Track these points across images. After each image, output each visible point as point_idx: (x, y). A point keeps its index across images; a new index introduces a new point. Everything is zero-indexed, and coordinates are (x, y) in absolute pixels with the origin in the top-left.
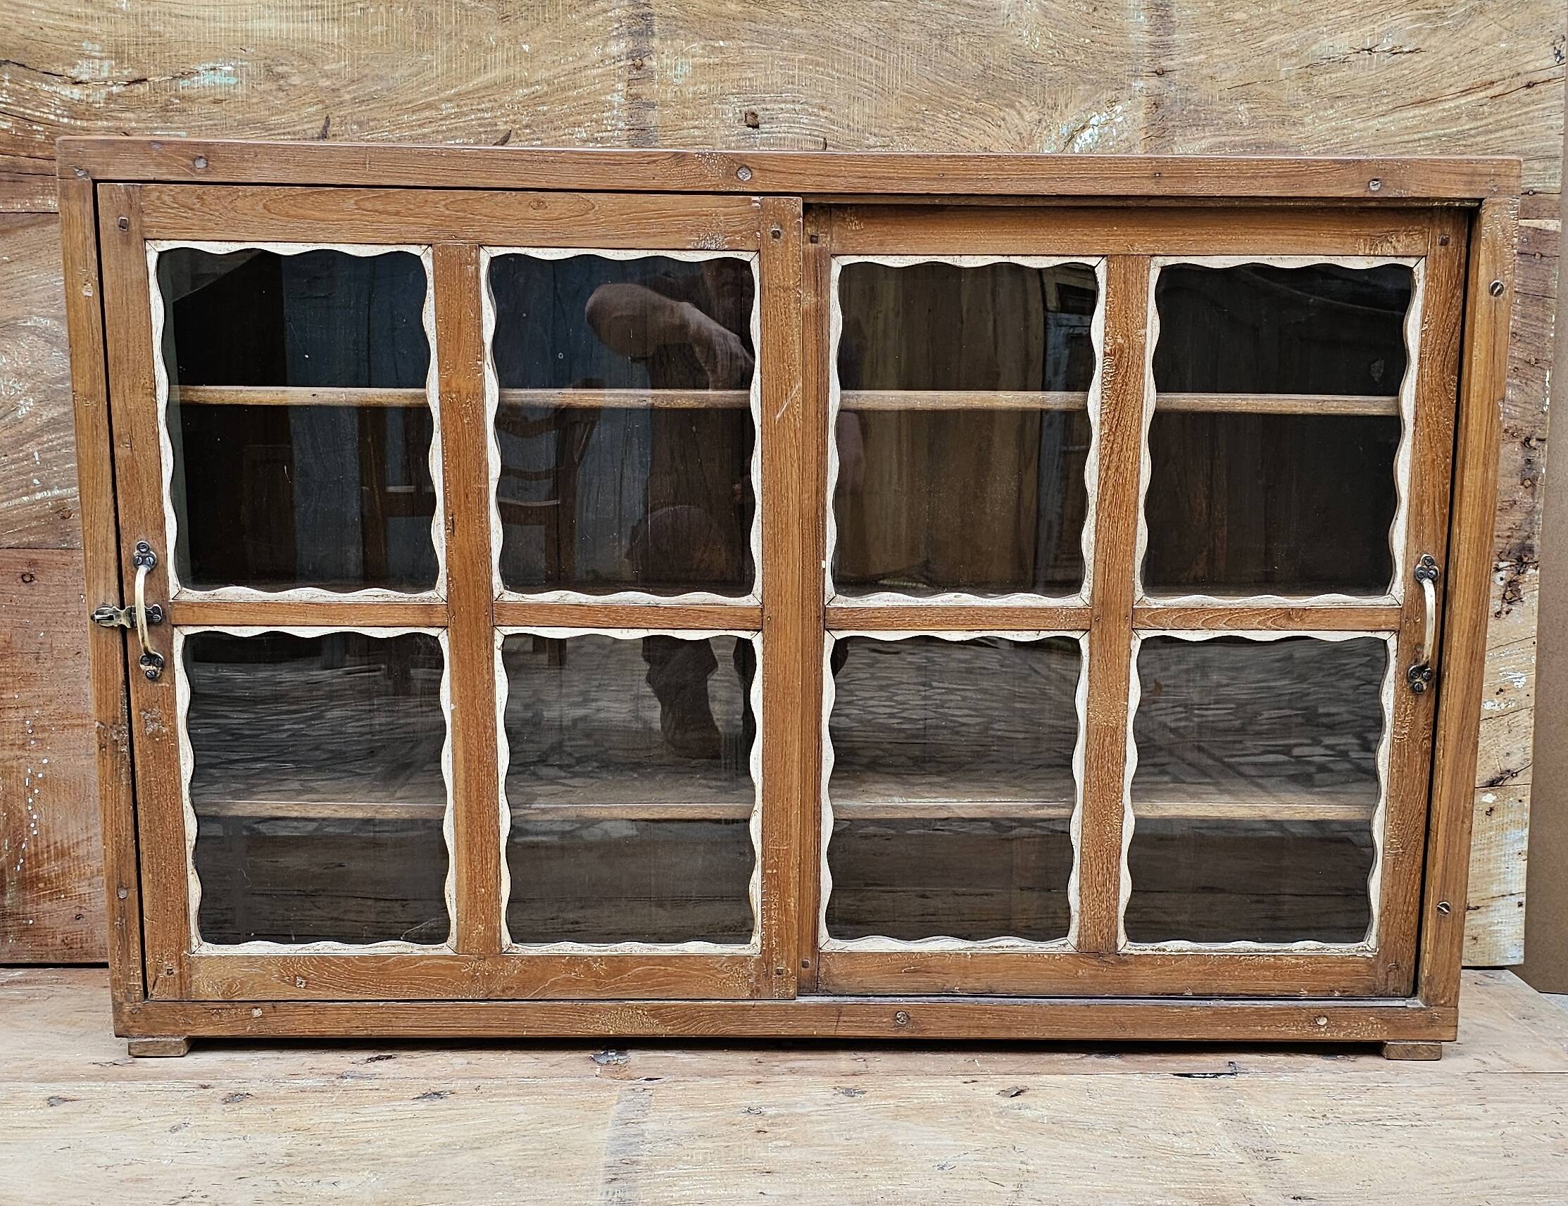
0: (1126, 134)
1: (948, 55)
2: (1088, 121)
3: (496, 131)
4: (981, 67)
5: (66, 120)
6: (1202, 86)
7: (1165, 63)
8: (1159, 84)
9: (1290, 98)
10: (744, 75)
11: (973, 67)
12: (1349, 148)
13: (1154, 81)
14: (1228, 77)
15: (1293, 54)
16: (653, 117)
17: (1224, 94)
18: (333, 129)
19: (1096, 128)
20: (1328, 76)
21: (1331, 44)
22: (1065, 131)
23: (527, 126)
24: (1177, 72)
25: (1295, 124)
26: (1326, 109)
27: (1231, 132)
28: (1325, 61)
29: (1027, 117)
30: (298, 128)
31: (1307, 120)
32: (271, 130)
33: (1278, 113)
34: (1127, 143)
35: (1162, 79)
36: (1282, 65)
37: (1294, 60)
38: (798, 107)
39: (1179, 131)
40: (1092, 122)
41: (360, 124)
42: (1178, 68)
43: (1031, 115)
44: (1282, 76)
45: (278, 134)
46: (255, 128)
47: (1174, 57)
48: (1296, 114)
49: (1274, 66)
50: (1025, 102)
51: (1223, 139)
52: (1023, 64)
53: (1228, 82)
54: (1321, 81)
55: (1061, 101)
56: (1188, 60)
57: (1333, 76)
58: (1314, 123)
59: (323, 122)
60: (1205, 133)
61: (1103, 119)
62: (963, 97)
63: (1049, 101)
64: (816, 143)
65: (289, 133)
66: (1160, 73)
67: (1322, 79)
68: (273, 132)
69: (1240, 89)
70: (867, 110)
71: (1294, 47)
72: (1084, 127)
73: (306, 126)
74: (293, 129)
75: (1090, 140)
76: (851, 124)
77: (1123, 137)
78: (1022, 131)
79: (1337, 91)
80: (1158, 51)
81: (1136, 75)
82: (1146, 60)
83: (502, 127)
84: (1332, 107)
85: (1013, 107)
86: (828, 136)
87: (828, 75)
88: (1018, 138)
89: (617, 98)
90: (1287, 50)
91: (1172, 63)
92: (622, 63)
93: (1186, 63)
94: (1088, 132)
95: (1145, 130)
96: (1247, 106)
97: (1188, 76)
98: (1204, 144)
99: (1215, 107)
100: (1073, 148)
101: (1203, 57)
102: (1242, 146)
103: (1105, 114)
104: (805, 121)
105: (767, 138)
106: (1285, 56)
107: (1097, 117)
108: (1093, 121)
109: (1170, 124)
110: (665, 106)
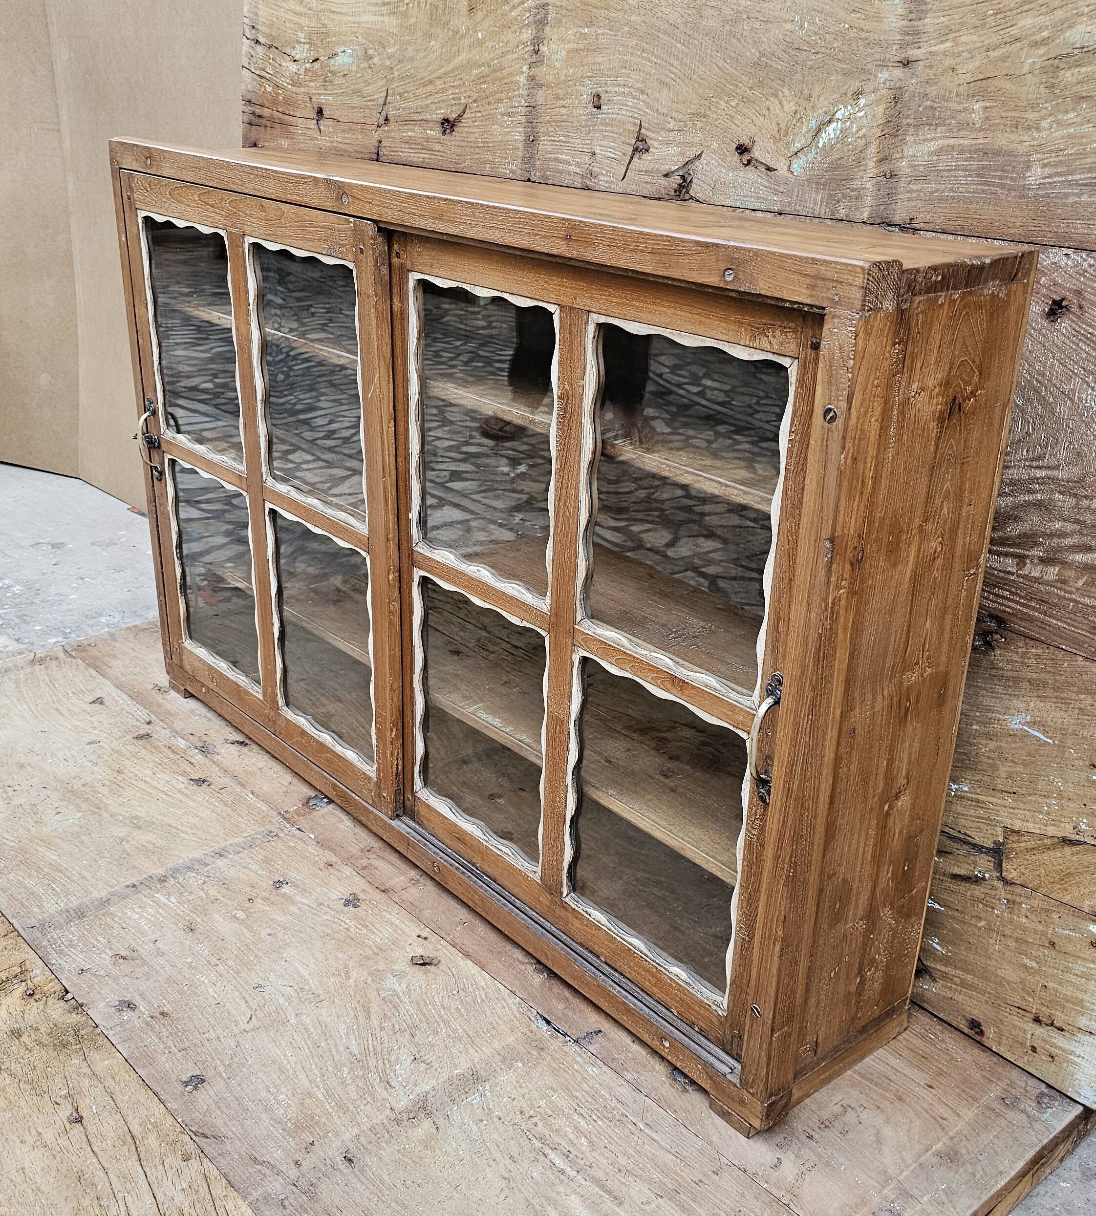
0: (864, 130)
1: (734, 41)
2: (834, 115)
3: (461, 104)
4: (758, 54)
5: (290, 87)
6: (942, 79)
7: (913, 53)
8: (902, 75)
9: (1030, 96)
10: (596, 60)
11: (752, 54)
12: (1083, 161)
13: (898, 72)
14: (969, 69)
15: (1044, 42)
16: (541, 96)
17: (961, 89)
19: (840, 123)
20: (1077, 69)
21: (1089, 29)
22: (813, 124)
23: (475, 101)
24: (921, 63)
25: (1029, 128)
26: (1066, 112)
27: (963, 133)
28: (1076, 51)
29: (786, 108)
31: (1044, 124)
33: (1014, 114)
34: (864, 141)
35: (906, 70)
36: (1028, 56)
37: (1042, 50)
38: (627, 90)
39: (911, 130)
40: (837, 116)
41: (401, 95)
42: (923, 58)
43: (790, 107)
44: (1026, 69)
47: (921, 44)
48: (1032, 116)
49: (1019, 57)
50: (787, 92)
51: (951, 142)
52: (790, 51)
53: (968, 75)
54: (1068, 76)
55: (815, 94)
56: (934, 49)
57: (1083, 70)
58: (1051, 127)
59: (386, 93)
60: (935, 133)
61: (847, 113)
62: (740, 85)
63: (806, 92)
64: (635, 124)
66: (906, 63)
67: (1068, 74)
69: (978, 83)
70: (671, 95)
71: (1045, 34)
72: (830, 122)
75: (832, 136)
76: (659, 108)
77: (861, 133)
78: (780, 122)
79: (1084, 90)
80: (907, 38)
81: (883, 65)
82: (895, 47)
83: (463, 101)
84: (1073, 110)
85: (776, 96)
86: (643, 118)
87: (649, 60)
88: (776, 129)
89: (522, 79)
90: (1038, 38)
91: (918, 52)
92: (528, 49)
93: (931, 52)
94: (833, 125)
95: (881, 127)
96: (982, 104)
97: (931, 67)
98: (933, 146)
99: (951, 104)
100: (818, 142)
101: (949, 44)
102: (970, 152)
103: (849, 107)
104: (630, 104)
105: (605, 119)
106: (1036, 44)
107: (842, 111)
108: (839, 115)
109: (905, 122)
110: (548, 86)
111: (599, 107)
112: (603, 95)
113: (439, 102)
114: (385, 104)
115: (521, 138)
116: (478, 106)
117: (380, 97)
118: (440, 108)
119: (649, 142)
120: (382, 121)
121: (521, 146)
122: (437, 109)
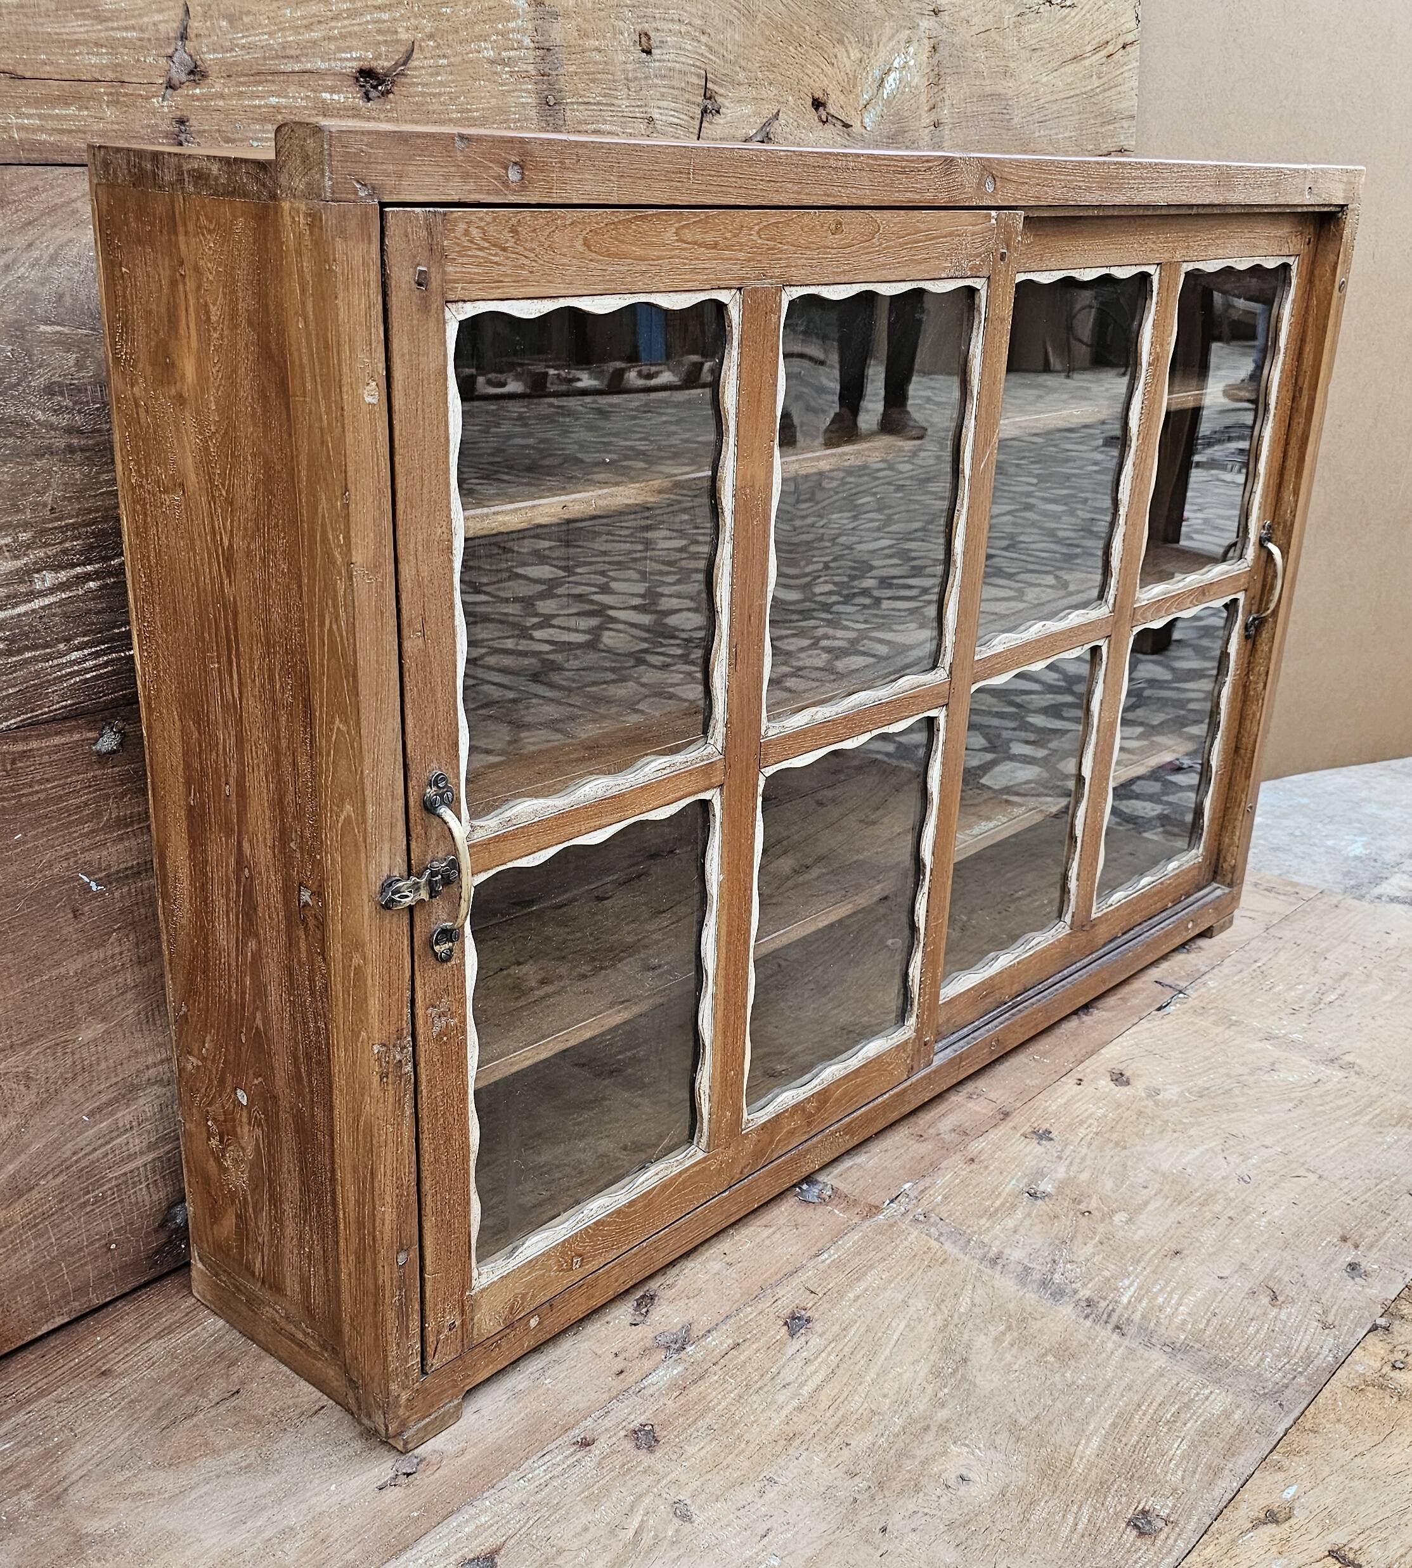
0: (916, 80)
3: (398, 41)
6: (961, 30)
8: (935, 25)
13: (933, 21)
14: (976, 22)
16: (560, 32)
17: (973, 40)
18: (195, 25)
19: (897, 72)
20: (1030, 26)
22: (877, 73)
23: (431, 36)
24: (946, 13)
26: (1027, 61)
28: (1028, 11)
29: (852, 55)
30: (146, 19)
32: (107, 20)
33: (1003, 63)
34: (917, 90)
35: (937, 19)
36: (1005, 13)
37: (1012, 8)
38: (683, 28)
39: (947, 78)
40: (894, 65)
41: (231, 19)
42: (947, 8)
43: (855, 53)
44: (1006, 24)
45: (118, 29)
46: (84, 16)
48: (1012, 65)
49: (1001, 13)
50: (851, 38)
51: (972, 89)
53: (976, 27)
55: (875, 39)
59: (180, 12)
60: (961, 81)
61: (901, 62)
62: (806, 27)
63: (866, 38)
64: (700, 75)
65: (133, 28)
66: (936, 13)
67: (1026, 30)
68: (110, 24)
69: (982, 35)
70: (737, 37)
72: (889, 70)
73: (158, 17)
74: (140, 22)
75: (893, 85)
76: (726, 53)
77: (914, 83)
78: (849, 70)
81: (921, 14)
83: (403, 36)
85: (842, 42)
86: (708, 67)
88: (847, 79)
89: (521, 3)
94: (893, 75)
95: (928, 76)
96: (986, 54)
97: (953, 17)
98: (962, 93)
99: (969, 54)
100: (884, 92)
102: (983, 97)
103: (902, 56)
104: (690, 48)
105: (658, 69)
107: (898, 59)
108: (896, 64)
109: (941, 70)
110: (567, 15)
111: (648, 52)
112: (652, 34)
113: (343, 37)
114: (184, 37)
115: (531, 100)
116: (438, 46)
117: (169, 24)
118: (350, 49)
119: (720, 100)
120: (179, 74)
121: (533, 113)
122: (340, 50)
